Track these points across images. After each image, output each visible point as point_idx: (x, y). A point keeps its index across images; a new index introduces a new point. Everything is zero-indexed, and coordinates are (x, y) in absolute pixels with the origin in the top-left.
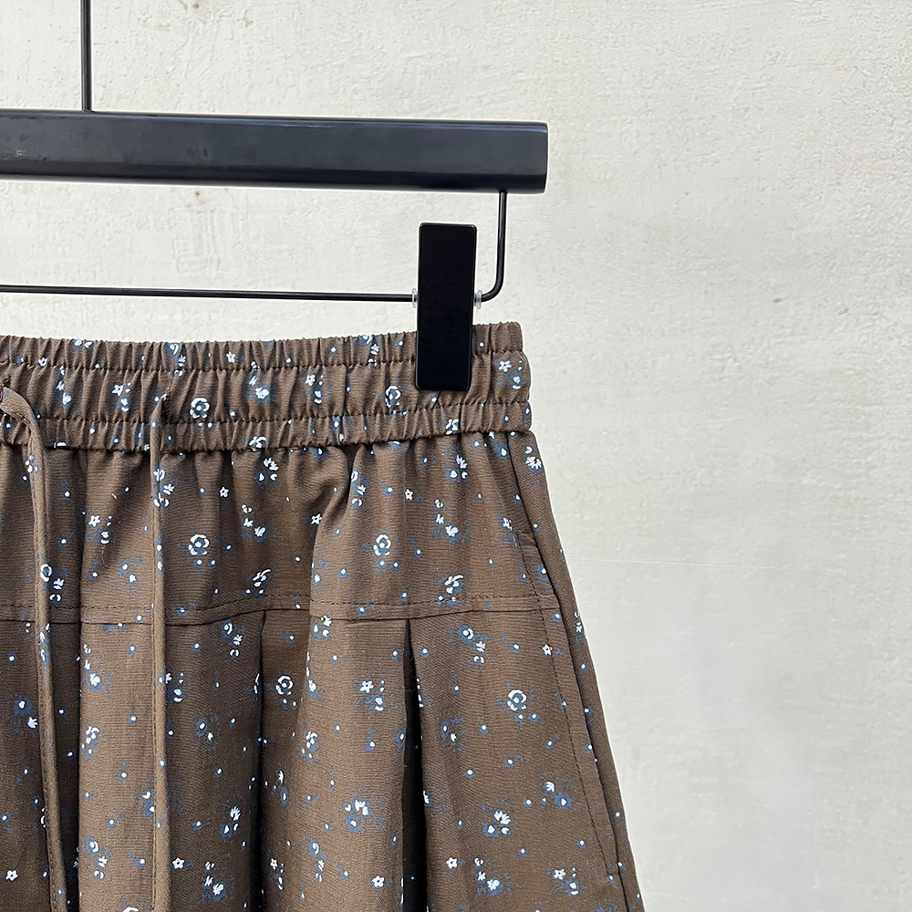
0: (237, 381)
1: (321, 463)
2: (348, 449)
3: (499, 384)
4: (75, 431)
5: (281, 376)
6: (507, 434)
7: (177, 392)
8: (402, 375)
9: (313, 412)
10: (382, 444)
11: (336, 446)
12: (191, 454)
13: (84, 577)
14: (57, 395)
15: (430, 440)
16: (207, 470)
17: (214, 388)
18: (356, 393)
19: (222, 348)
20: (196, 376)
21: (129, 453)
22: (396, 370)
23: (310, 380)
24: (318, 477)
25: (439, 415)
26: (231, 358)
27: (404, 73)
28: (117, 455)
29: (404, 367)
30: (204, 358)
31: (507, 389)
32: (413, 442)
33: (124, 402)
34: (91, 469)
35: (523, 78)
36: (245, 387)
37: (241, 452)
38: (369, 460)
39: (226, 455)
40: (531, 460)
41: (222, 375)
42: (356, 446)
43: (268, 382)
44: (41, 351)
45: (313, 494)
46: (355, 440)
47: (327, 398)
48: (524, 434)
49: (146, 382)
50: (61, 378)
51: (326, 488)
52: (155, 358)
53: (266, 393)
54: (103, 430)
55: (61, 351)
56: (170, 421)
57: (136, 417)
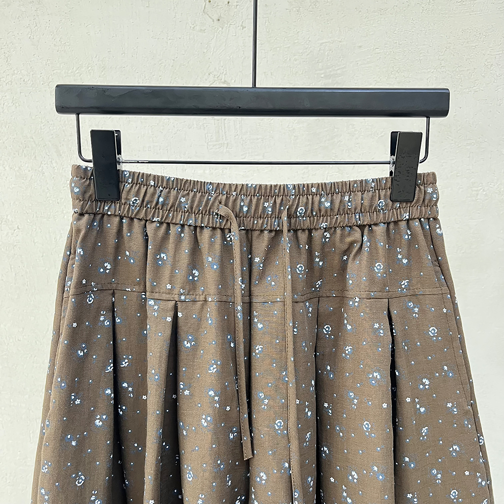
0: (317, 199)
1: (349, 234)
2: (362, 227)
3: (427, 197)
4: (249, 223)
5: (334, 197)
6: (429, 219)
7: (292, 205)
8: (385, 195)
9: (346, 212)
10: (376, 224)
11: (357, 226)
12: (296, 231)
13: (253, 283)
14: (241, 207)
15: (396, 223)
16: (303, 237)
17: (307, 203)
18: (366, 203)
19: (310, 186)
20: (299, 198)
21: (271, 231)
22: (383, 193)
23: (347, 198)
24: (349, 240)
25: (400, 212)
26: (314, 190)
27: (320, 50)
28: (266, 232)
29: (386, 192)
30: (302, 190)
31: (430, 200)
32: (388, 224)
33: (270, 209)
34: (254, 238)
35: (379, 52)
36: (320, 202)
37: (316, 229)
38: (371, 231)
39: (310, 231)
40: (438, 230)
41: (310, 197)
42: (364, 226)
43: (330, 199)
44: (233, 189)
45: (346, 247)
46: (365, 223)
47: (354, 206)
48: (435, 219)
49: (278, 201)
50: (243, 200)
51: (351, 244)
52: (282, 191)
53: (329, 204)
54: (260, 222)
55: (243, 189)
56: (289, 217)
57: (274, 216)
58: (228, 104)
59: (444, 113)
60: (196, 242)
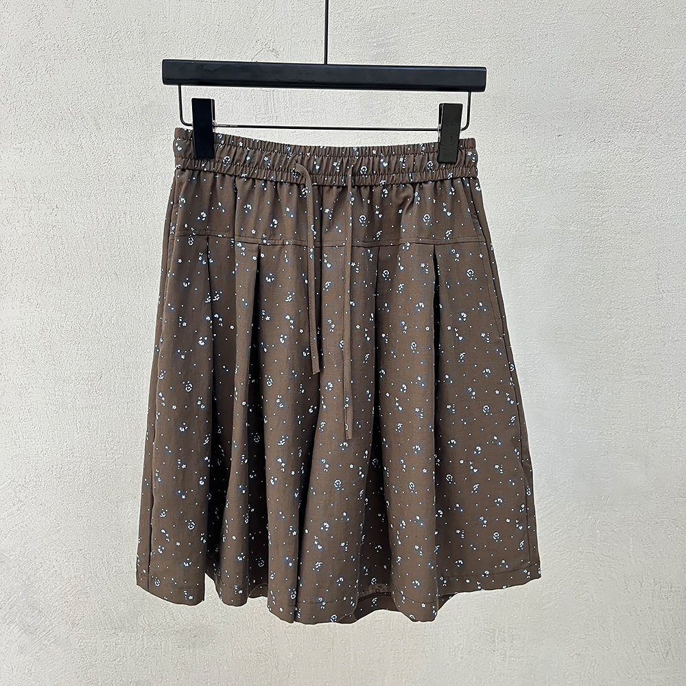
0: (377, 159)
1: (404, 190)
2: (414, 185)
3: (468, 160)
4: (321, 179)
5: (391, 158)
6: (469, 178)
7: (357, 164)
8: (433, 157)
9: (402, 171)
10: (426, 182)
11: (410, 183)
12: (359, 187)
13: (323, 231)
14: (315, 166)
15: (442, 181)
16: (365, 192)
17: (369, 163)
18: (418, 164)
19: (371, 149)
20: (362, 159)
21: (338, 187)
22: (431, 156)
23: (401, 160)
24: (404, 195)
25: (446, 172)
26: (374, 152)
28: (334, 188)
29: (434, 155)
30: (365, 152)
31: (470, 162)
32: (436, 182)
33: (338, 168)
34: (324, 193)
36: (379, 162)
37: (376, 186)
38: (421, 189)
39: (371, 187)
40: (477, 188)
41: (371, 158)
42: (416, 183)
43: (387, 161)
44: (308, 150)
45: (401, 201)
46: (417, 181)
47: (407, 166)
48: (475, 178)
49: (345, 161)
50: (315, 160)
51: (405, 199)
52: (348, 152)
53: (387, 164)
54: (330, 179)
55: (316, 150)
56: (353, 175)
57: (341, 173)
58: (304, 78)
59: (481, 88)
60: (276, 195)
